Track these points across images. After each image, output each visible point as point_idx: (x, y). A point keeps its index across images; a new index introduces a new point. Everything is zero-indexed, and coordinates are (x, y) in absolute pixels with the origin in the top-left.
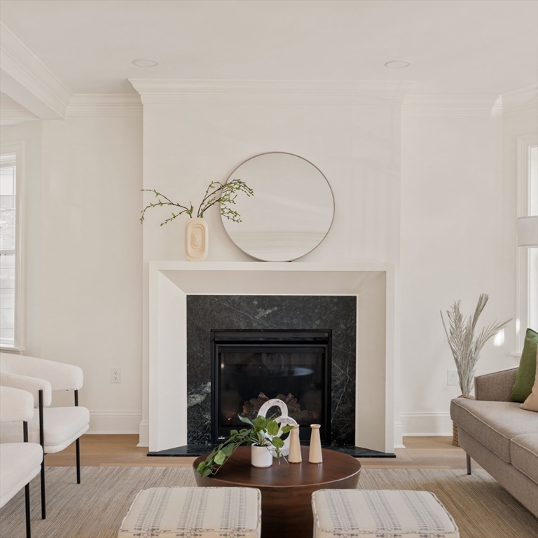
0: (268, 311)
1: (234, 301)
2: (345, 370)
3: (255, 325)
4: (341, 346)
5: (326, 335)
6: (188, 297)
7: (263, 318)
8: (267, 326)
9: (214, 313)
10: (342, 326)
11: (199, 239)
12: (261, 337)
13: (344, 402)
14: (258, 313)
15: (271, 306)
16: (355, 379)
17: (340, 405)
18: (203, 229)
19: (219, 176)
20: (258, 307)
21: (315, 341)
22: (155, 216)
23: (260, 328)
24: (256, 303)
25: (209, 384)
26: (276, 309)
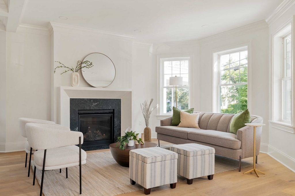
0: (96, 104)
1: (85, 101)
2: (118, 122)
3: (92, 108)
4: (117, 114)
5: (112, 111)
6: (70, 99)
7: (94, 106)
8: (96, 108)
9: (79, 104)
10: (117, 108)
11: (76, 79)
12: (93, 112)
13: (118, 131)
14: (92, 104)
15: (97, 102)
16: (121, 124)
17: (117, 132)
18: (78, 76)
19: (80, 59)
20: (93, 102)
21: (109, 113)
22: (59, 71)
23: (93, 109)
24: (92, 101)
25: (77, 128)
26: (98, 103)
